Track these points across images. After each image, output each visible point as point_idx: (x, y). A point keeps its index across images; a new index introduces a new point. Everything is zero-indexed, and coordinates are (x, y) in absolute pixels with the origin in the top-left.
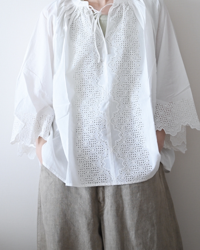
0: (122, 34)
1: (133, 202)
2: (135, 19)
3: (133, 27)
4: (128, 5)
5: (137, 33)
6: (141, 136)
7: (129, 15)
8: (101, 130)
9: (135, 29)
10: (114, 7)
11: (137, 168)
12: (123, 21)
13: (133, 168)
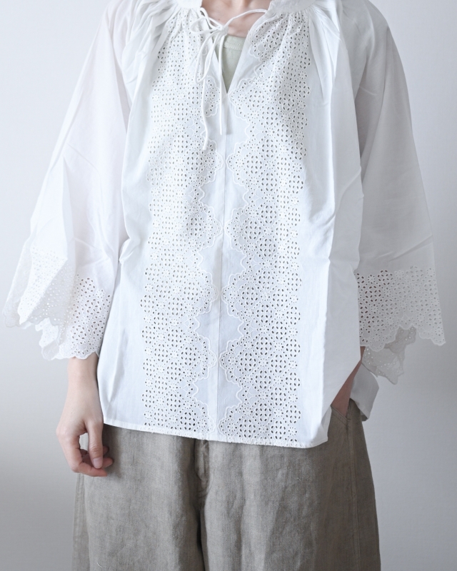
0: (269, 88)
1: (266, 490)
2: (308, 59)
3: (301, 76)
4: (300, 20)
5: (307, 93)
6: (289, 340)
7: (296, 46)
8: (198, 313)
9: (302, 82)
10: (267, 21)
11: (270, 410)
12: (279, 59)
13: (259, 408)
